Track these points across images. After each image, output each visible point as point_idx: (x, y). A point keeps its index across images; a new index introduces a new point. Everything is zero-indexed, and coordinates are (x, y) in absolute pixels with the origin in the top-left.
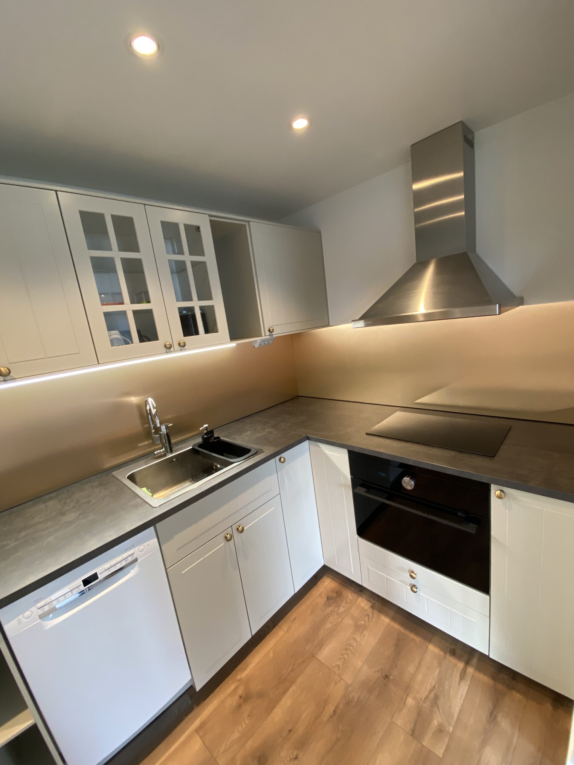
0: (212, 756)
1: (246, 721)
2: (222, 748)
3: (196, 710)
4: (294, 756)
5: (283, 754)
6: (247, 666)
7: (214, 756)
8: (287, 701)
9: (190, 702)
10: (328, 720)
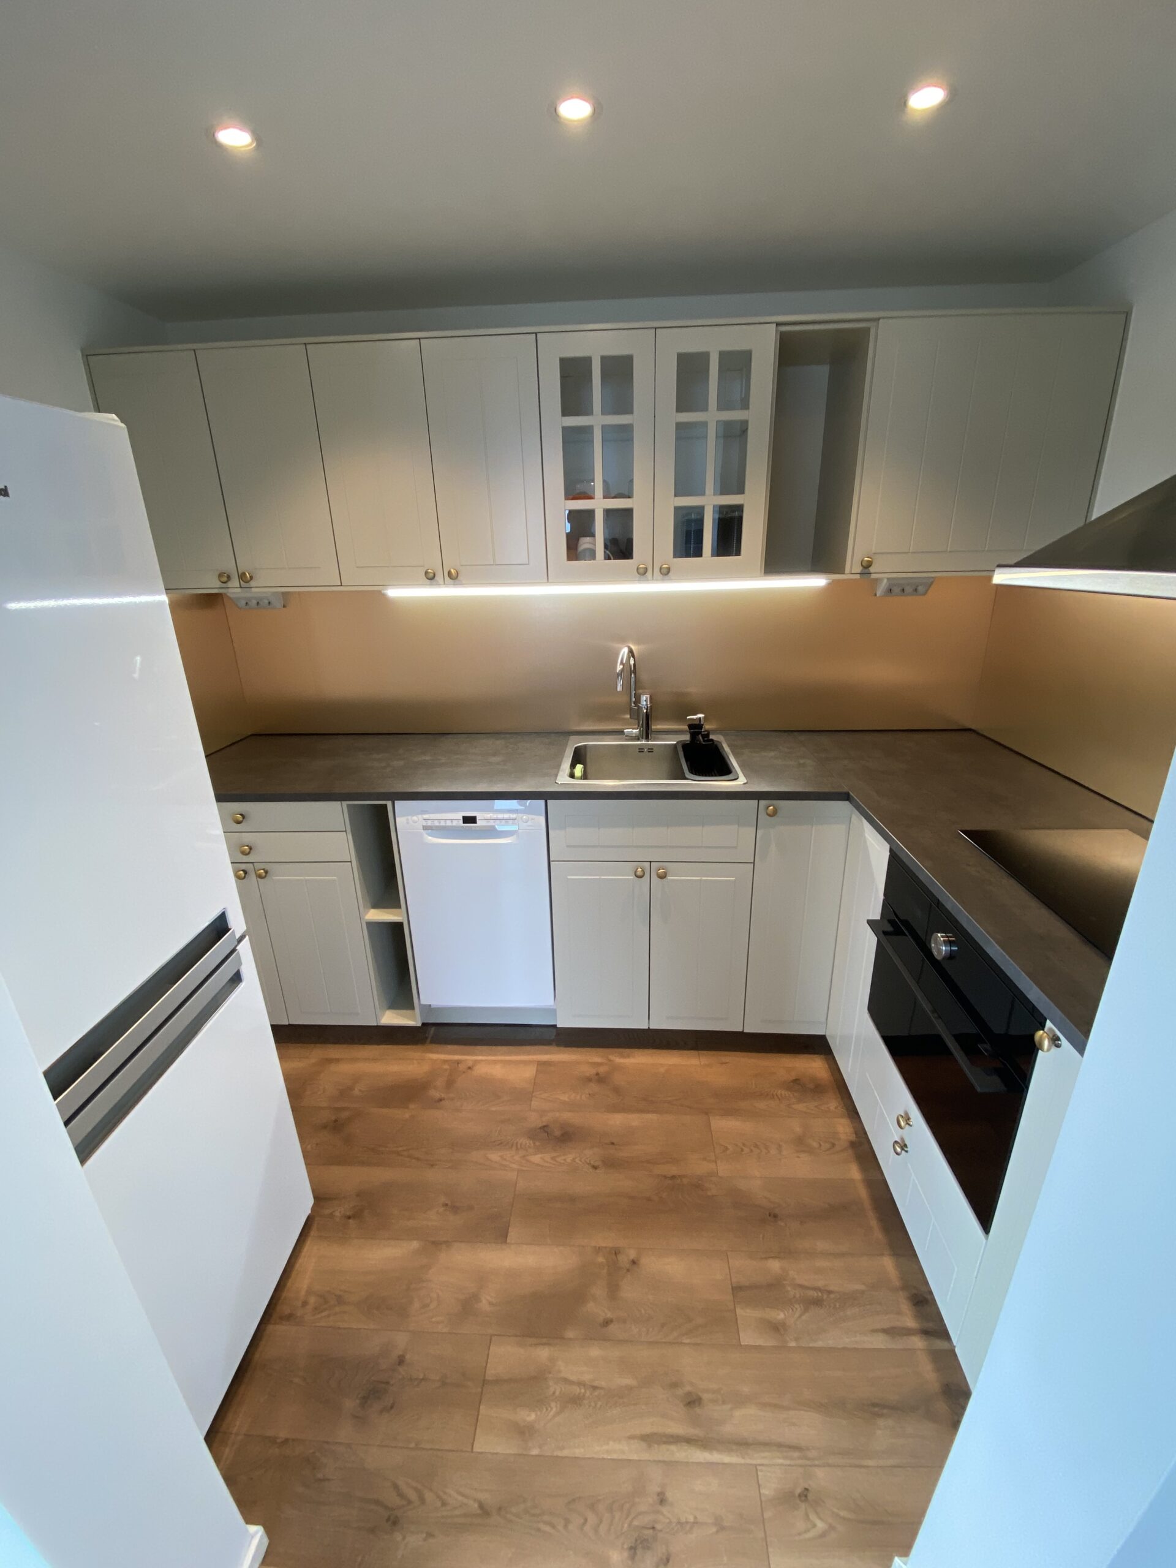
0: (533, 1092)
1: (583, 1097)
2: (545, 1095)
3: (553, 1048)
4: (596, 1164)
5: (588, 1152)
6: (628, 1056)
7: (534, 1094)
8: (635, 1120)
9: (553, 1037)
10: (658, 1175)
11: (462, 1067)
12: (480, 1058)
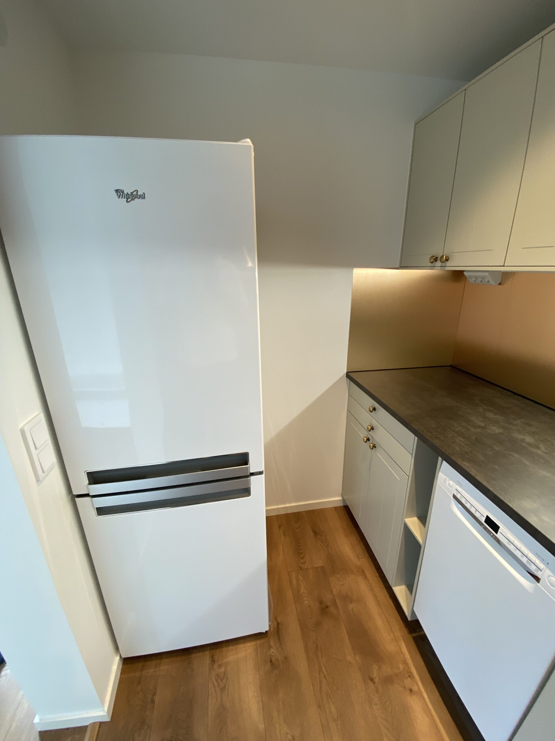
11: (408, 682)
12: (426, 696)
